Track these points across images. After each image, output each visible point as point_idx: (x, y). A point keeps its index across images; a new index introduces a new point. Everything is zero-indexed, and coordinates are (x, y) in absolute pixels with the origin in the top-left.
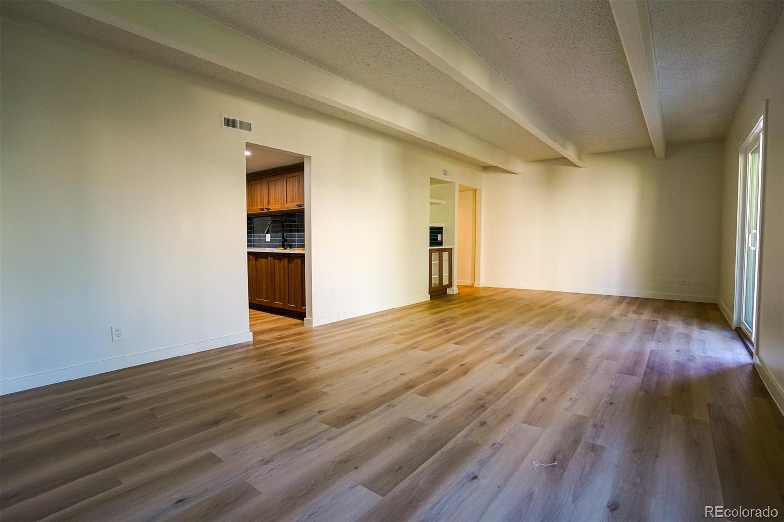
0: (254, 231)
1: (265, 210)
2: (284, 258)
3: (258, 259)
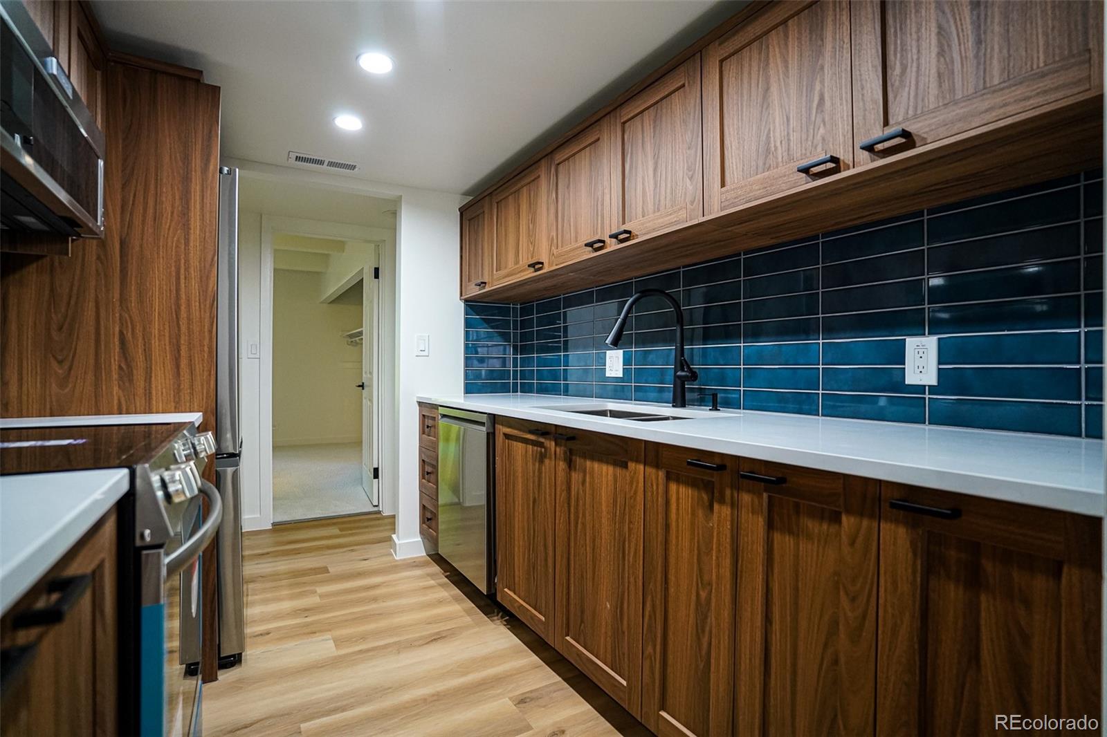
0: (566, 343)
1: (613, 246)
2: (737, 487)
3: (578, 461)
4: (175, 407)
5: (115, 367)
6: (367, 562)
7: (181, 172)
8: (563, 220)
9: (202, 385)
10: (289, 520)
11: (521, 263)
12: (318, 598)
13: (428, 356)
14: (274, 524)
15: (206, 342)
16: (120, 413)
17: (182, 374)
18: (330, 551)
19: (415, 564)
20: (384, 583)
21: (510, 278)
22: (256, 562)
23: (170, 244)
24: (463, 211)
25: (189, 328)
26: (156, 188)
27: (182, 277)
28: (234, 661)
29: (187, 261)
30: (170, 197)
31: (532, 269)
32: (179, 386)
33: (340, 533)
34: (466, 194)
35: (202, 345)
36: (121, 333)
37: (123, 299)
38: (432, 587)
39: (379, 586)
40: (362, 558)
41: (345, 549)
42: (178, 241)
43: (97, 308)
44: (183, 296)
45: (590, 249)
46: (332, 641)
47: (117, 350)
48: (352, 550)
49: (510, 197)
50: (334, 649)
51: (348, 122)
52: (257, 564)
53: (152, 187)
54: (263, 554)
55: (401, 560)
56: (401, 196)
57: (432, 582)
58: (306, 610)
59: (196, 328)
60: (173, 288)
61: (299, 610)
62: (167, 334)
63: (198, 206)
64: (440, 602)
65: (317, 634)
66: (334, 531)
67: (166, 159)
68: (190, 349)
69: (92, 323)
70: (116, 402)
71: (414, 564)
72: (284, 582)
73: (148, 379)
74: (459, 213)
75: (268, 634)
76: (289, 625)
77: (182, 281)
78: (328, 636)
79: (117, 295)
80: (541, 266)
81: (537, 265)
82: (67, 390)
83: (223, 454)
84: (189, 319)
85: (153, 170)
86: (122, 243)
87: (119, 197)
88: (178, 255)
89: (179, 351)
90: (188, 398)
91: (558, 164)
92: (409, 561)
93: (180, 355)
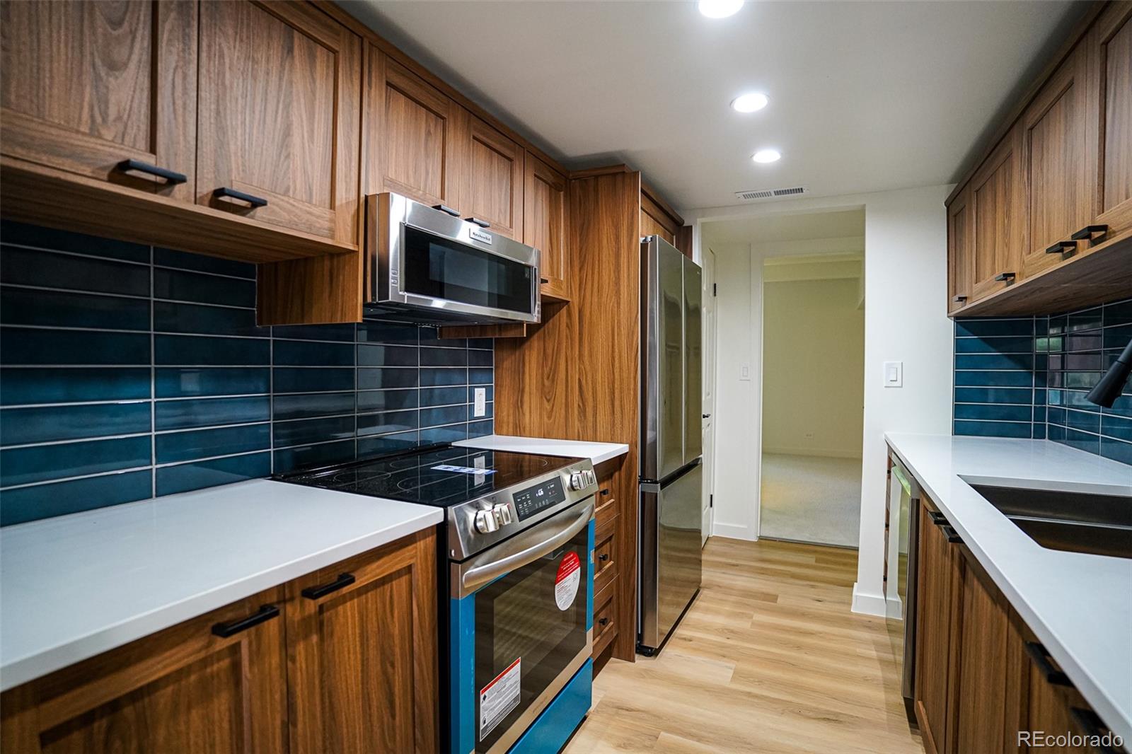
1: (1085, 249)
4: (611, 439)
5: (576, 405)
6: (819, 604)
7: (614, 249)
8: (1036, 212)
9: (629, 422)
10: (774, 536)
11: (997, 273)
12: (750, 623)
13: (902, 387)
14: (761, 538)
15: (632, 386)
16: (579, 440)
17: (616, 412)
18: (792, 581)
19: (870, 624)
20: (821, 633)
21: (986, 293)
22: (723, 571)
23: (608, 309)
24: (949, 204)
25: (620, 375)
26: (599, 267)
27: (616, 334)
28: (652, 653)
29: (619, 322)
30: (607, 272)
31: (1004, 283)
32: (614, 421)
33: (816, 564)
34: (951, 182)
35: (629, 389)
36: (579, 380)
37: (581, 355)
38: (869, 659)
39: (812, 634)
40: (817, 597)
41: (808, 583)
42: (613, 305)
43: (567, 362)
44: (617, 350)
45: (1060, 255)
46: (732, 671)
47: (577, 393)
48: (813, 586)
49: (988, 183)
50: (730, 680)
51: (767, 157)
52: (724, 573)
53: (597, 267)
54: (734, 565)
55: (856, 614)
56: (865, 205)
57: (874, 653)
58: (732, 632)
59: (625, 375)
60: (610, 344)
61: (727, 629)
62: (606, 381)
63: (626, 276)
64: (866, 680)
65: (725, 659)
66: (810, 559)
67: (605, 242)
68: (621, 393)
69: (564, 372)
70: (576, 431)
71: (868, 624)
72: (733, 598)
73: (595, 415)
74: (946, 208)
75: (691, 641)
76: (711, 641)
77: (616, 337)
78: (733, 665)
79: (577, 353)
80: (1012, 278)
81: (1009, 277)
82: (551, 421)
83: (647, 480)
84: (621, 368)
85: (596, 254)
86: (580, 311)
87: (578, 278)
88: (613, 317)
89: (614, 393)
90: (619, 432)
91: (1031, 129)
92: (865, 619)
93: (614, 396)
